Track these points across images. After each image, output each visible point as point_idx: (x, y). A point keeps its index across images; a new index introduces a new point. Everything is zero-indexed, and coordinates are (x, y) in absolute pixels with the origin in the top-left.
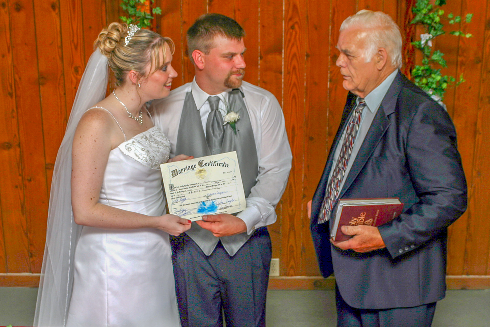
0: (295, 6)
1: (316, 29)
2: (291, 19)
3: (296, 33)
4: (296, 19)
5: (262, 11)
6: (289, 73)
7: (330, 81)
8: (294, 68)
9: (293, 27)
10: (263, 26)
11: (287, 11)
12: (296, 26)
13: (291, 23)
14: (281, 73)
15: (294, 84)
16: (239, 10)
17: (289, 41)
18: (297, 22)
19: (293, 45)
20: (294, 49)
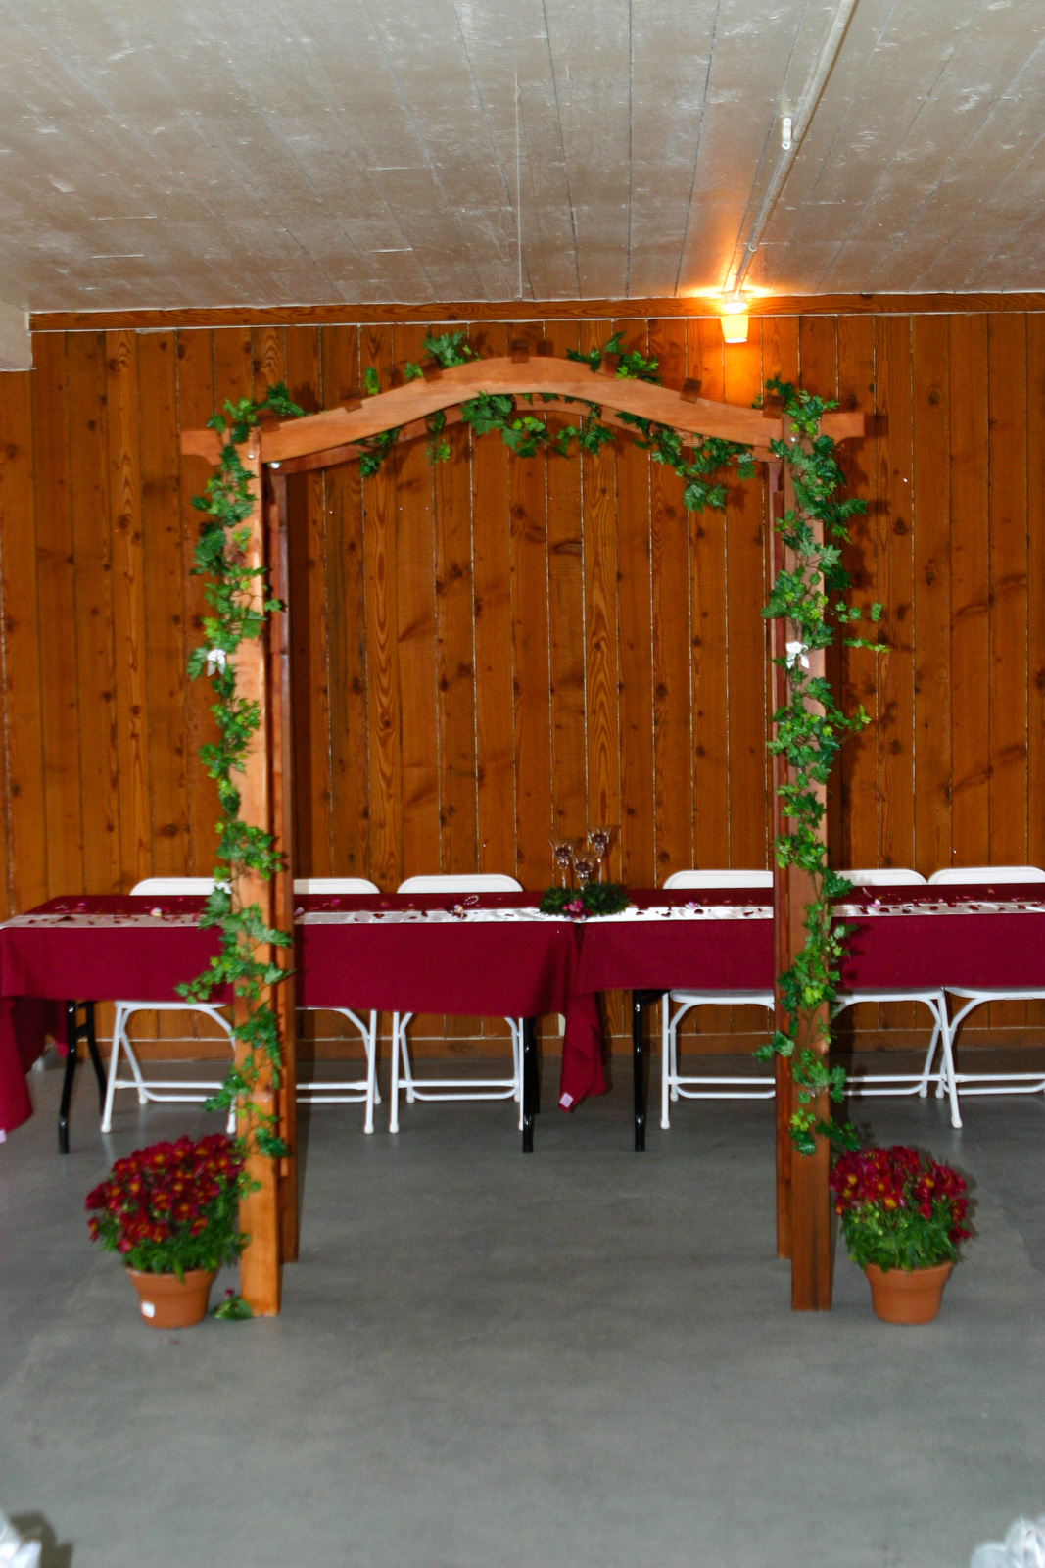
0: (600, 616)
1: (632, 647)
2: (594, 634)
3: (603, 653)
4: (603, 634)
5: (553, 622)
6: (594, 712)
7: (656, 723)
8: (602, 704)
9: (598, 646)
10: (555, 645)
11: (588, 623)
12: (603, 644)
13: (595, 640)
14: (583, 713)
15: (603, 728)
16: (519, 622)
17: (594, 665)
18: (603, 638)
19: (598, 672)
20: (601, 677)
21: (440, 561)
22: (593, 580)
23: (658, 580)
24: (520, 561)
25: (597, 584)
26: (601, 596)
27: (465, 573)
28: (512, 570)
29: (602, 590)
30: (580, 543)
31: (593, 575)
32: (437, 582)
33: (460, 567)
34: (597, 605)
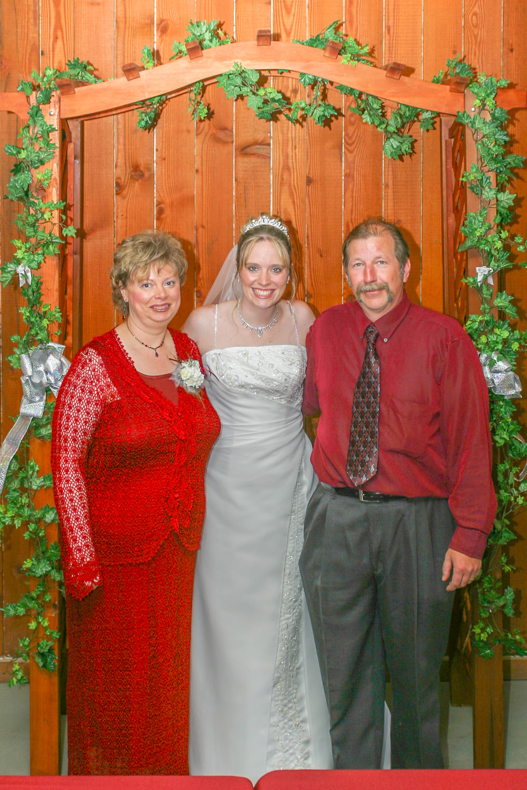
21: (121, 161)
22: (281, 184)
23: (351, 186)
24: (204, 163)
25: (286, 188)
26: (290, 201)
27: (147, 174)
28: (197, 171)
29: (291, 195)
30: (269, 145)
31: (282, 179)
32: (118, 184)
33: (142, 168)
34: (285, 210)
